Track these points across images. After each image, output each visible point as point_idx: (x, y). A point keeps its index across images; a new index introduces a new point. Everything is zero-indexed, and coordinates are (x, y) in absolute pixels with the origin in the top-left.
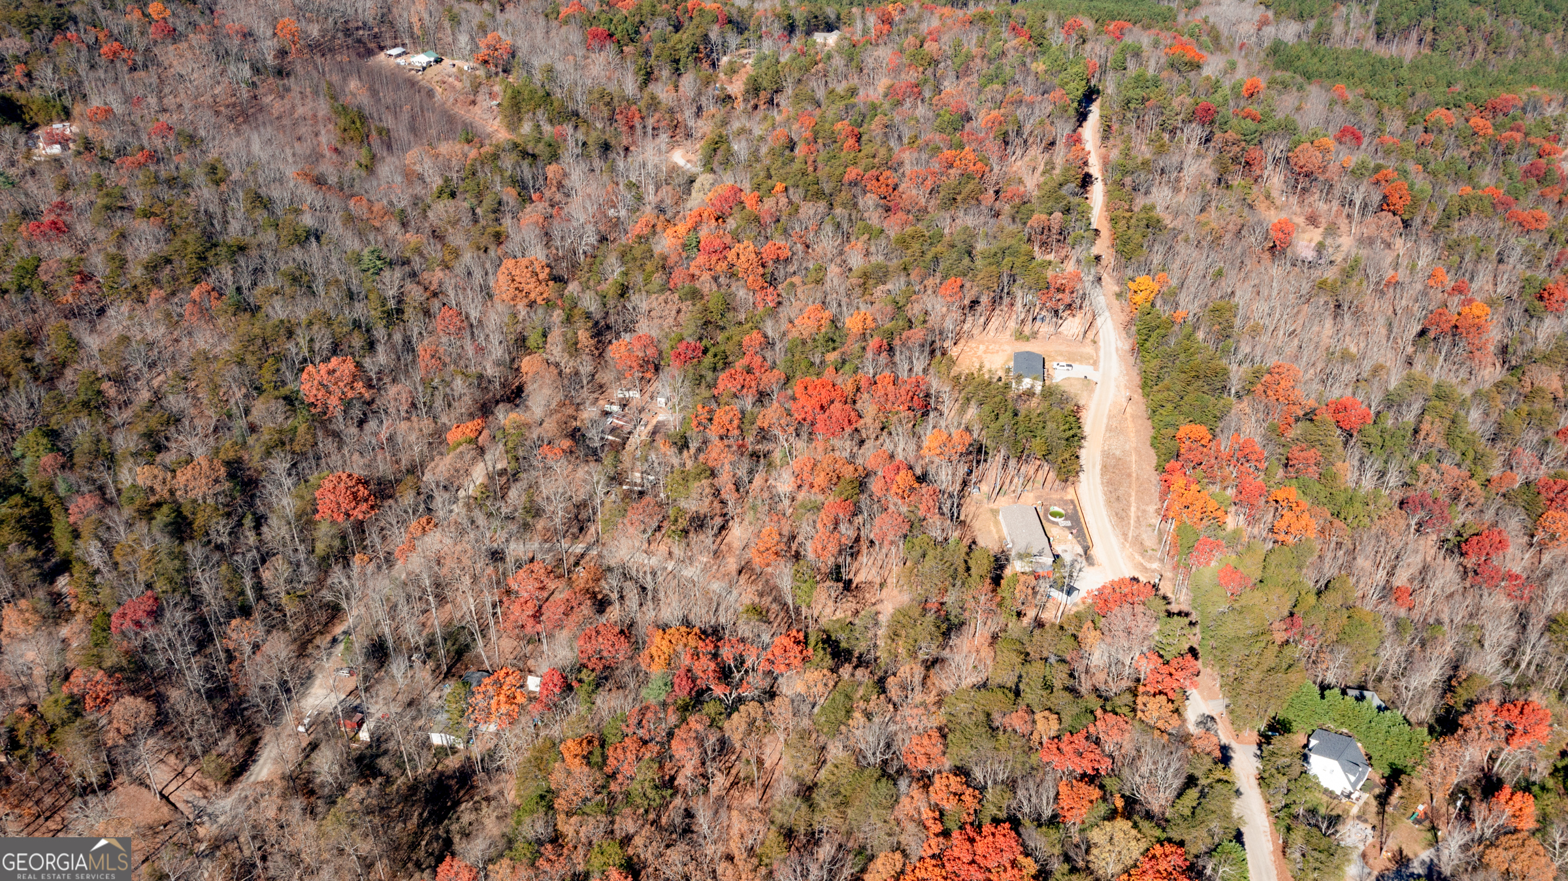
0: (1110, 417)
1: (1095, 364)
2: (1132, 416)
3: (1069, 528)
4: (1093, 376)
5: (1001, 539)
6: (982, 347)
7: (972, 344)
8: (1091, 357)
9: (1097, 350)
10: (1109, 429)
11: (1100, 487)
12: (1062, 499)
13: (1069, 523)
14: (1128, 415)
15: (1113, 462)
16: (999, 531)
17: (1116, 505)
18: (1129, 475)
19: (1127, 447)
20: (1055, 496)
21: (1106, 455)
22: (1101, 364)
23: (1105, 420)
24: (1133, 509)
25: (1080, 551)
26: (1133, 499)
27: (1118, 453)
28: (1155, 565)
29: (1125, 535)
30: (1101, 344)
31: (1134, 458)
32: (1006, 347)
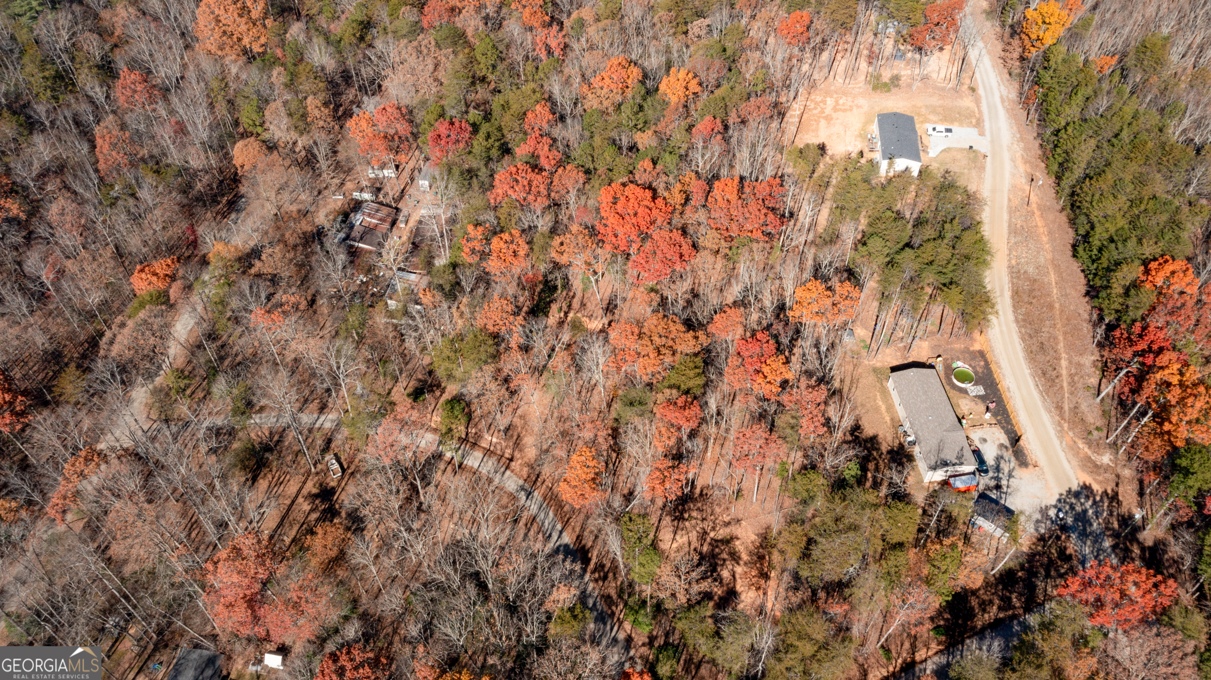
0: (1012, 211)
1: (979, 124)
2: (1039, 208)
3: (982, 398)
4: (982, 145)
5: (897, 424)
6: (830, 102)
7: (817, 97)
8: (971, 115)
9: (978, 101)
10: (1013, 230)
11: (1014, 327)
12: (967, 351)
13: (980, 390)
14: (1034, 206)
15: (1026, 286)
16: (890, 407)
17: (1040, 358)
18: (1051, 307)
19: (1042, 260)
20: (959, 346)
21: (1016, 273)
22: (987, 124)
23: (1006, 217)
24: (1064, 363)
25: (1004, 439)
26: (1061, 346)
27: (1031, 270)
28: (1106, 459)
29: (1059, 408)
30: (981, 91)
31: (1053, 277)
32: (861, 101)
